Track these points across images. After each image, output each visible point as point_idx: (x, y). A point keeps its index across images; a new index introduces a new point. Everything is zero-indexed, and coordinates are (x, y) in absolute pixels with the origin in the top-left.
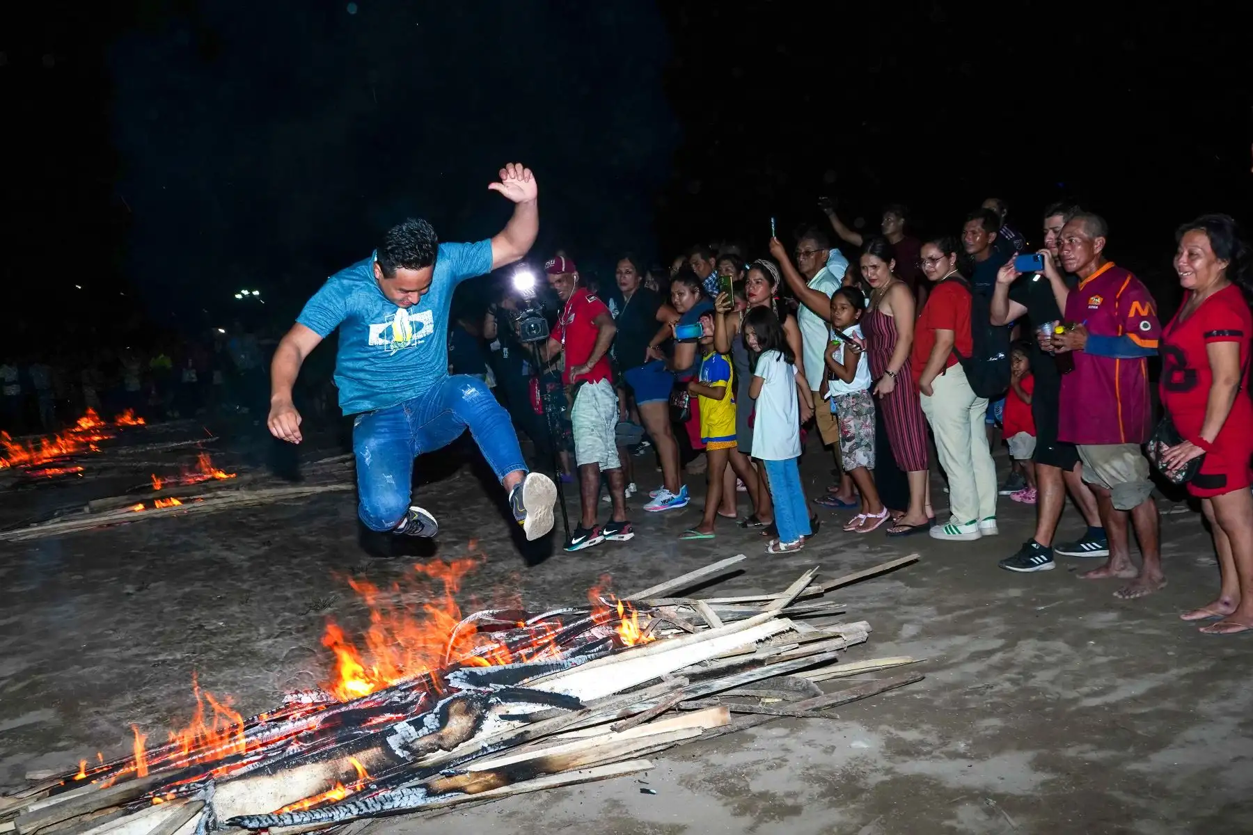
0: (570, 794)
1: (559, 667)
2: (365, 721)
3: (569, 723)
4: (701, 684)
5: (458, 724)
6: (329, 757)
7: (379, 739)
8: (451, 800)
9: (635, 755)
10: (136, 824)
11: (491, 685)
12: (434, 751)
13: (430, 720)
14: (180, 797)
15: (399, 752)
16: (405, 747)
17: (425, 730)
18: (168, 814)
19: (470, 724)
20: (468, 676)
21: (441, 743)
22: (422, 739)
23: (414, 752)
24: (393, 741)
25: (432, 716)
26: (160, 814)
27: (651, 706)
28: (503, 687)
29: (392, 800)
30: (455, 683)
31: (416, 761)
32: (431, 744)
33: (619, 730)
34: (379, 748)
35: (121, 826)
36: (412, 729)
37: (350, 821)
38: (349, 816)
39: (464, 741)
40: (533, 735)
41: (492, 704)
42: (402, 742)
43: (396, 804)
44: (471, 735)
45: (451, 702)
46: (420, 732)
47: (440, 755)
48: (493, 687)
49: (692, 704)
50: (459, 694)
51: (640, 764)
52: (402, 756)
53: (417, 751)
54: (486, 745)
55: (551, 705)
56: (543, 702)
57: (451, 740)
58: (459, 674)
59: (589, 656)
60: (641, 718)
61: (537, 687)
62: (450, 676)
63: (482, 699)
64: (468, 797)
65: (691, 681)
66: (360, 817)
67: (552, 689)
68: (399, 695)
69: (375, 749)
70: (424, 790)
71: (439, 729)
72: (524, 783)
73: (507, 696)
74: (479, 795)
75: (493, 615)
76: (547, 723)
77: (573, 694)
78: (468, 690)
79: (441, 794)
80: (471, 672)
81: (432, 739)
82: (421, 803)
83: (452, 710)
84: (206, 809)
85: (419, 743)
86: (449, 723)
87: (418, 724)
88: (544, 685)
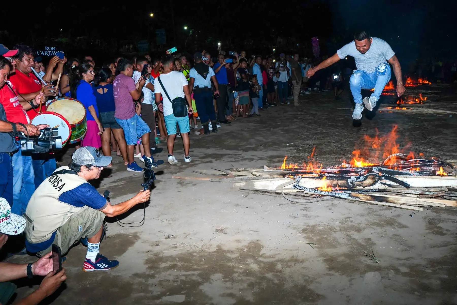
0: (392, 209)
1: (409, 174)
2: (347, 174)
3: (401, 190)
4: (453, 192)
5: (369, 181)
6: (332, 179)
7: (346, 179)
8: (355, 199)
9: (418, 206)
10: (281, 181)
11: (384, 174)
12: (359, 186)
13: (362, 178)
14: (294, 178)
15: (349, 183)
16: (351, 183)
17: (359, 180)
18: (289, 181)
19: (372, 182)
20: (379, 169)
21: (362, 185)
22: (357, 182)
23: (353, 185)
24: (349, 180)
25: (363, 177)
26: (287, 180)
27: (432, 194)
28: (387, 175)
29: (339, 194)
30: (374, 170)
31: (353, 187)
32: (359, 184)
33: (419, 198)
34: (345, 181)
35: (278, 180)
36: (356, 179)
37: (326, 196)
38: (325, 194)
39: (369, 186)
40: (388, 190)
41: (382, 179)
42: (351, 181)
43: (339, 196)
44: (371, 185)
45: (370, 175)
46: (357, 180)
47: (361, 188)
48: (385, 174)
49: (448, 197)
50: (374, 173)
51: (419, 209)
52: (350, 185)
53: (354, 185)
54: (373, 189)
55: (399, 184)
56: (397, 183)
57: (365, 185)
58: (376, 168)
59: (420, 174)
60: (427, 196)
61: (397, 178)
62: (373, 168)
63: (379, 177)
64: (360, 200)
65: (449, 190)
66: (328, 195)
67: (403, 180)
68: (360, 169)
69: (344, 181)
70: (348, 194)
71: (363, 181)
72: (379, 202)
73: (387, 178)
74: (363, 201)
75: (403, 155)
76: (394, 188)
77: (408, 183)
78: (377, 173)
79: (353, 197)
80: (380, 169)
81: (360, 183)
82: (346, 197)
83: (369, 177)
84: (297, 182)
85: (356, 183)
86: (366, 180)
87: (358, 178)
88: (400, 178)
